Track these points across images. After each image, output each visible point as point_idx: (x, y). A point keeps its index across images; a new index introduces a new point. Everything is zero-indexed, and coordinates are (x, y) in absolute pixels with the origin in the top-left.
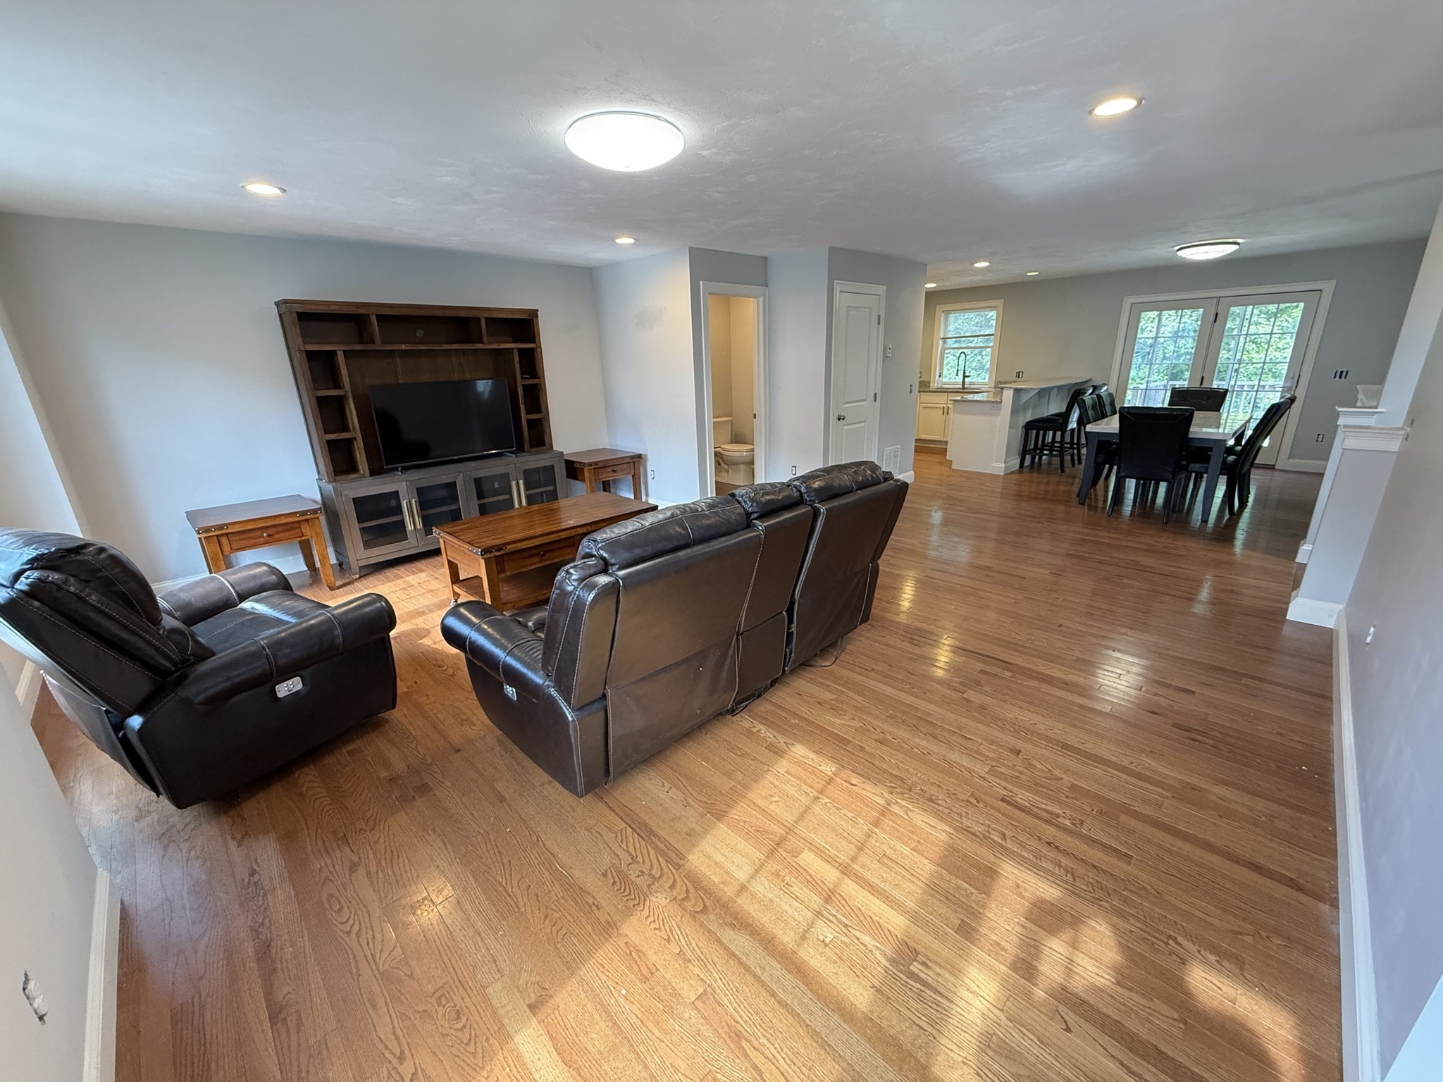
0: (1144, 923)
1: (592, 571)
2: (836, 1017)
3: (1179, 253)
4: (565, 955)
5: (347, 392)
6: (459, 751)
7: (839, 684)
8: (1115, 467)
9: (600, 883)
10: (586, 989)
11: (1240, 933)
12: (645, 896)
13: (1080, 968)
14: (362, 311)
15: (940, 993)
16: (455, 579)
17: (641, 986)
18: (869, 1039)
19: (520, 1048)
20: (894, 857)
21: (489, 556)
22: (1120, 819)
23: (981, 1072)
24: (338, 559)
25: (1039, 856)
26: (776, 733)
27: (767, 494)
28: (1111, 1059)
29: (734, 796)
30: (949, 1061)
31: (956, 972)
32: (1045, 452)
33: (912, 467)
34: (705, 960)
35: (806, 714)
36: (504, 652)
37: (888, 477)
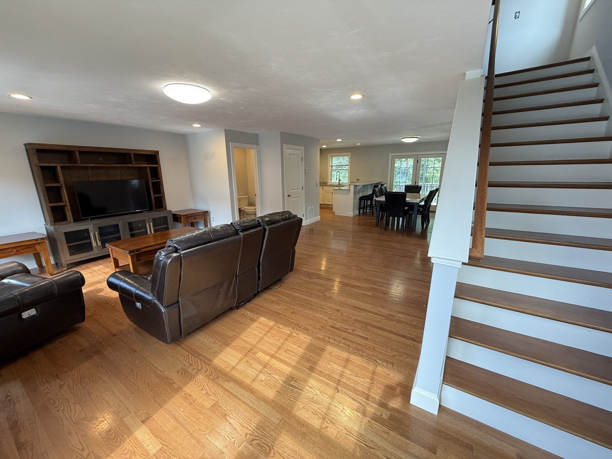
0: (368, 357)
1: (170, 252)
2: (262, 403)
3: (402, 140)
4: (159, 402)
5: (62, 184)
6: (115, 335)
7: (280, 295)
8: (386, 213)
9: (176, 375)
10: (166, 411)
11: (395, 356)
12: (194, 377)
13: (345, 374)
14: (71, 149)
15: (299, 389)
16: (117, 265)
17: (189, 406)
18: (273, 407)
19: (137, 436)
20: (291, 350)
21: (132, 254)
22: (367, 328)
23: (308, 409)
24: (55, 262)
25: (339, 342)
26: (253, 314)
27: (245, 223)
28: (349, 398)
29: (235, 337)
30: (298, 408)
31: (306, 381)
32: (368, 208)
33: (319, 214)
34: (216, 394)
35: (266, 306)
36: (135, 289)
37: (295, 216)
